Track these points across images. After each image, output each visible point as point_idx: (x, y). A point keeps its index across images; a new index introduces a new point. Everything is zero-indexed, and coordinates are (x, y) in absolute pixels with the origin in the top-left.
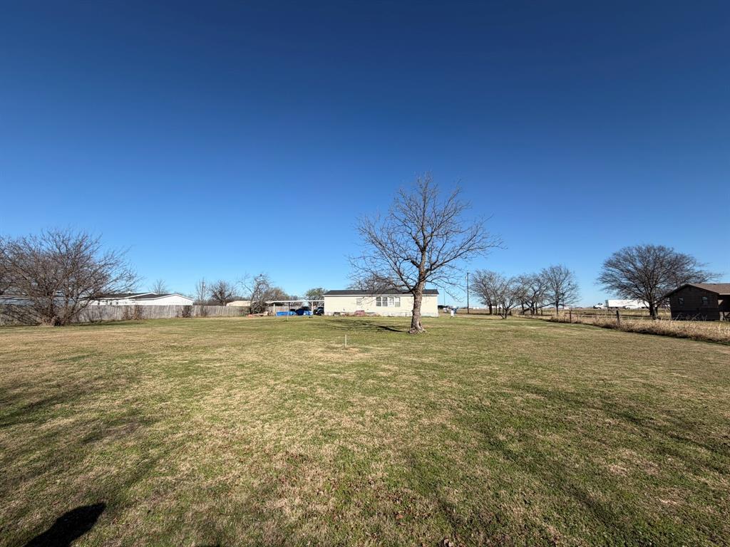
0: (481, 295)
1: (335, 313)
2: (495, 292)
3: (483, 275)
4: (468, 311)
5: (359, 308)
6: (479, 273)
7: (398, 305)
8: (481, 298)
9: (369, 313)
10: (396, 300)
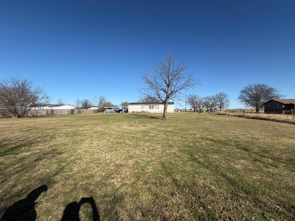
0: (191, 104)
1: (133, 112)
2: (197, 103)
3: (192, 96)
4: (186, 110)
5: (142, 110)
6: (191, 96)
7: (158, 108)
8: (191, 105)
9: (147, 112)
10: (157, 106)
